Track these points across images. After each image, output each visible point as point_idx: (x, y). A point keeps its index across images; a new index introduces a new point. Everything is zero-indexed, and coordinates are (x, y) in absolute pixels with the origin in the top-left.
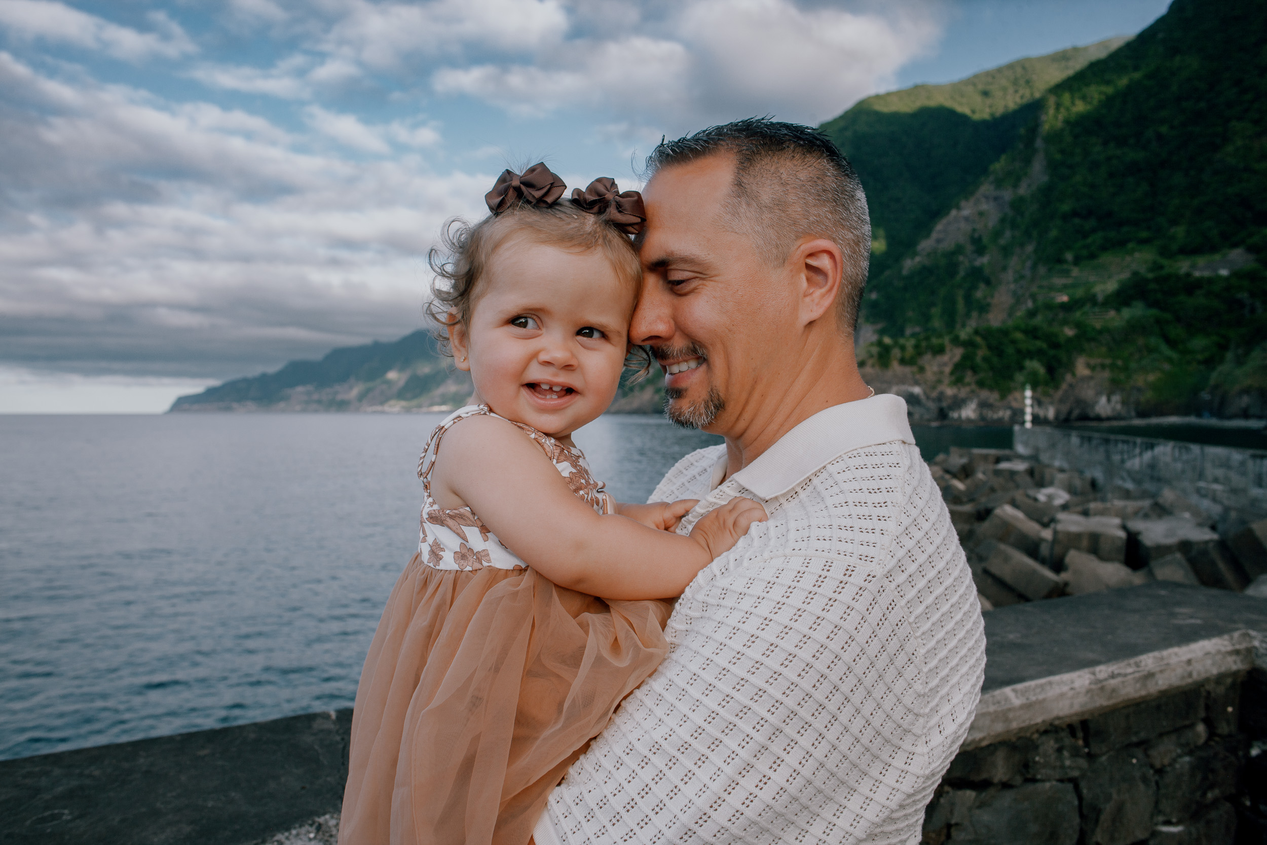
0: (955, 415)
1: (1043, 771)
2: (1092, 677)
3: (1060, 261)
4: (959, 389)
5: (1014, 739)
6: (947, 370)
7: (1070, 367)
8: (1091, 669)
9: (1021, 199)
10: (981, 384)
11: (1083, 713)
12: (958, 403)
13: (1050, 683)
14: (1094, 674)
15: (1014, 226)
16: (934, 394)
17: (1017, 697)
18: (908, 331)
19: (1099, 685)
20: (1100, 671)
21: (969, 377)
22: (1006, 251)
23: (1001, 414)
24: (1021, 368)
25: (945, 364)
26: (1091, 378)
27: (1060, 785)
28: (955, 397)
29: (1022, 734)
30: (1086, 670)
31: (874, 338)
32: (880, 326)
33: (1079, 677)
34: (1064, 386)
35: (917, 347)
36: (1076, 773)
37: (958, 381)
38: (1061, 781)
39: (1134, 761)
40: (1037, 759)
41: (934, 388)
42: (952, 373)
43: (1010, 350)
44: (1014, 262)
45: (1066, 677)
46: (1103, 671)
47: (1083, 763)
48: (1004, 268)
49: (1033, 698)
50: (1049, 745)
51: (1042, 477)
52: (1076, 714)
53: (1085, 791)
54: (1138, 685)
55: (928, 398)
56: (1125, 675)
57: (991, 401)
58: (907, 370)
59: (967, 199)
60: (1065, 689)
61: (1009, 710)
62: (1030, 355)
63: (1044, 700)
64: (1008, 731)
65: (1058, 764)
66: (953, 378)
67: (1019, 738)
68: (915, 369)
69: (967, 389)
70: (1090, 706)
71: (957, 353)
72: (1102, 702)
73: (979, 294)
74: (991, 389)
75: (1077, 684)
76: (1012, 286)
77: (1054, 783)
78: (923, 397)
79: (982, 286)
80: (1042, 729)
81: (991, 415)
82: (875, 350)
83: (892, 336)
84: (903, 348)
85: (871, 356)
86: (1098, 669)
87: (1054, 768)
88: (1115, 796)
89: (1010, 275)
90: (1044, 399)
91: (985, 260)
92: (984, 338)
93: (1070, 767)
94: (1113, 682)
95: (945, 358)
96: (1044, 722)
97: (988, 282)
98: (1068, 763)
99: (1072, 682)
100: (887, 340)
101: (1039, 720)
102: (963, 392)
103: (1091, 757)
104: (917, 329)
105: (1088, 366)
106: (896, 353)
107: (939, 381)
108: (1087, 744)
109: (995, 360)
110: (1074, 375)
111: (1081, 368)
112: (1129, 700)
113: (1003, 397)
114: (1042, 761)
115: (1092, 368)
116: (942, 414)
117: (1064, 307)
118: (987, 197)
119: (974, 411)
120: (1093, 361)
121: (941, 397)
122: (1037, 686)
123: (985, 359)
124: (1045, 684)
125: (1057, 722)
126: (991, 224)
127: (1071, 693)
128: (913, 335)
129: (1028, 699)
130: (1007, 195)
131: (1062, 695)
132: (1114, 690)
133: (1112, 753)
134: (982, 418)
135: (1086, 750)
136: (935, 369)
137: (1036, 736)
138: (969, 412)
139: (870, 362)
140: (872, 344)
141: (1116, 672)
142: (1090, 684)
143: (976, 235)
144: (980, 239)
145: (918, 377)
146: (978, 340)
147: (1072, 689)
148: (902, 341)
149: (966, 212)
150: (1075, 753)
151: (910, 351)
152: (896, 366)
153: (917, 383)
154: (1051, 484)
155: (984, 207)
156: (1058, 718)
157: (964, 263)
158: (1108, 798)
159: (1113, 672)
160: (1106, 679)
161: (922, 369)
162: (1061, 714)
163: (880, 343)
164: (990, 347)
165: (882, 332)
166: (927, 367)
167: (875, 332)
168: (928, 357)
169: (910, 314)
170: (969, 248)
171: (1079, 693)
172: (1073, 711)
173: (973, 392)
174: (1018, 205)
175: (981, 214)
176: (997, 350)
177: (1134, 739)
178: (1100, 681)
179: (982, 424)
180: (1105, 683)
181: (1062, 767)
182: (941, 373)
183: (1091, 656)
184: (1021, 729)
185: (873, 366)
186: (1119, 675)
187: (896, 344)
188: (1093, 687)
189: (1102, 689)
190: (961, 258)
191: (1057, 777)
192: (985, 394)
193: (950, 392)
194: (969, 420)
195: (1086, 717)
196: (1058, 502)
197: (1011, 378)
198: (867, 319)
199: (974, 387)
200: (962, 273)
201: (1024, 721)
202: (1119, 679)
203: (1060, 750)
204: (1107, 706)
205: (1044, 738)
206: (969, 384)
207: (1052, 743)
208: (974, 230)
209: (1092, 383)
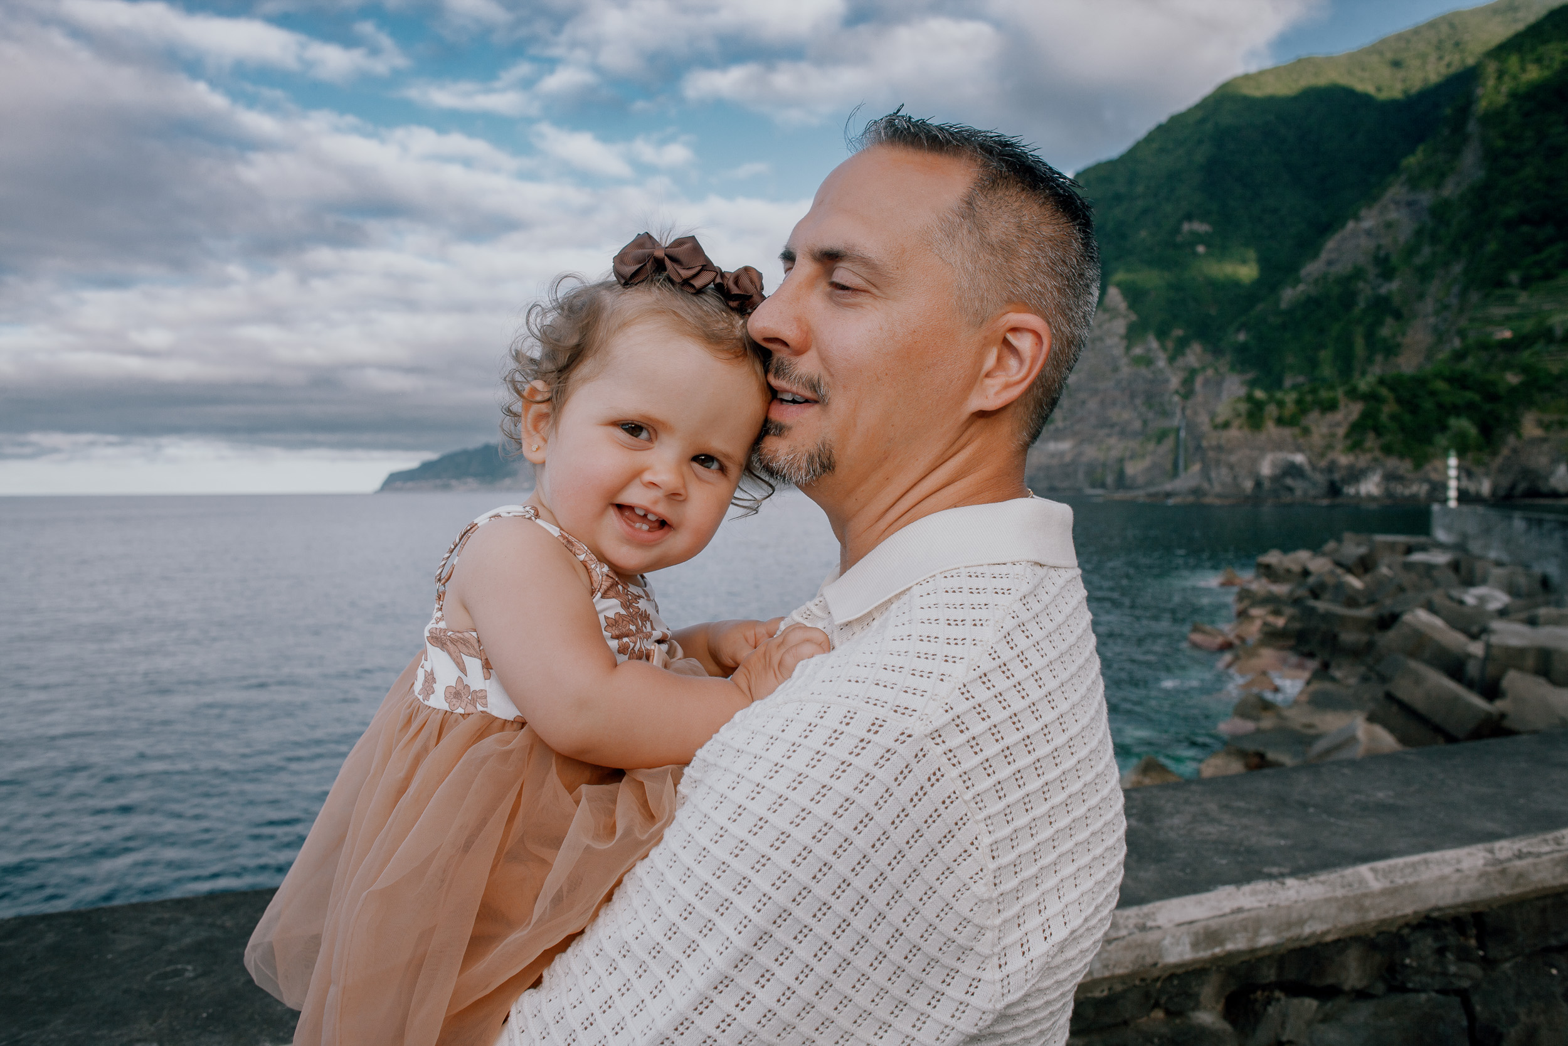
0: (1351, 490)
1: (1417, 978)
2: (1489, 856)
3: (1500, 284)
4: (1357, 457)
5: (1373, 935)
6: (1341, 431)
7: (1514, 425)
8: (1488, 845)
9: (1446, 203)
10: (1387, 450)
11: (1474, 904)
12: (1356, 475)
13: (1426, 862)
14: (1491, 851)
15: (1434, 239)
16: (1323, 464)
17: (1377, 879)
18: (1288, 382)
19: (1499, 868)
20: (1501, 849)
21: (1371, 440)
22: (1424, 274)
23: (1415, 489)
24: (1444, 428)
25: (1338, 424)
26: (1544, 440)
27: (1441, 998)
28: (1351, 467)
29: (1384, 928)
30: (1480, 846)
31: (1242, 391)
32: (1250, 376)
33: (1470, 854)
34: (1505, 452)
35: (1299, 402)
36: (1466, 984)
37: (1355, 446)
38: (1442, 992)
39: (1554, 971)
40: (1408, 961)
41: (1322, 455)
42: (1347, 436)
43: (1428, 404)
44: (1434, 288)
45: (1450, 854)
46: (1505, 848)
47: (1475, 970)
48: (1421, 296)
49: (1400, 881)
50: (1426, 944)
51: (1471, 571)
52: (1464, 905)
53: (1478, 1008)
54: (1558, 870)
55: (1314, 468)
56: (1539, 855)
57: (1401, 472)
58: (1287, 432)
59: (1369, 207)
60: (1447, 870)
61: (1365, 895)
62: (1457, 410)
63: (1416, 884)
64: (1363, 924)
65: (1438, 969)
66: (1349, 442)
67: (1379, 933)
68: (1296, 431)
69: (1368, 456)
70: (1486, 895)
71: (1355, 410)
72: (1502, 889)
73: (1385, 331)
74: (1402, 456)
75: (1465, 865)
76: (1432, 320)
77: (1433, 994)
78: (1307, 467)
79: (1389, 321)
80: (1415, 922)
81: (1399, 489)
82: (1243, 407)
83: (1267, 389)
84: (1281, 404)
86: (1497, 845)
87: (1433, 975)
88: (1523, 1018)
89: (1429, 306)
90: (1475, 469)
91: (1394, 286)
92: (1392, 389)
93: (1455, 975)
94: (1519, 864)
95: (1338, 416)
96: (1415, 913)
97: (1398, 315)
98: (1453, 969)
99: (1459, 861)
100: (1260, 394)
101: (1409, 910)
102: (1363, 461)
103: (1488, 963)
104: (1301, 379)
105: (1540, 424)
106: (1272, 409)
107: (1330, 447)
108: (1482, 945)
109: (1407, 417)
110: (1519, 436)
111: (1530, 427)
112: (1544, 889)
113: (1418, 466)
114: (1414, 964)
115: (1547, 427)
116: (1334, 490)
117: (1505, 345)
118: (1397, 203)
119: (1378, 485)
120: (1547, 418)
121: (1332, 467)
122: (1406, 865)
123: (1393, 417)
124: (1419, 863)
125: (1435, 914)
126: (1402, 239)
127: (1456, 876)
128: (1295, 387)
129: (1392, 882)
130: (1426, 198)
131: (1443, 879)
132: (1520, 875)
133: (1519, 959)
134: (1389, 494)
135: (1481, 953)
136: (1324, 430)
137: (1406, 931)
138: (1370, 486)
139: (1237, 422)
140: (1239, 400)
141: (1525, 850)
142: (1485, 865)
143: (1382, 253)
144: (1386, 259)
145: (1301, 441)
146: (1384, 392)
147: (1458, 870)
148: (1279, 395)
149: (1367, 224)
150: (1464, 956)
151: (1290, 408)
152: (1271, 428)
153: (1299, 449)
154: (1483, 581)
155: (1393, 215)
156: (1438, 909)
157: (1365, 291)
158: (1514, 1019)
159: (1520, 851)
160: (1509, 860)
161: (1306, 431)
162: (1441, 904)
163: (1249, 398)
164: (1399, 401)
165: (1252, 384)
166: (1314, 428)
167: (1243, 383)
168: (1314, 415)
169: (1290, 360)
170: (1372, 271)
171: (1468, 877)
172: (1459, 900)
173: (1375, 460)
174: (1440, 212)
175: (1389, 225)
176: (1410, 404)
177: (1553, 942)
178: (1501, 862)
179: (1388, 502)
180: (1506, 865)
181: (1445, 974)
182: (1333, 435)
183: (1490, 826)
184: (1383, 922)
185: (1240, 428)
186: (1530, 854)
187: (1271, 398)
188: (1489, 869)
189: (1503, 872)
190: (1361, 285)
191: (1437, 987)
192: (1392, 463)
193: (1344, 460)
194: (1370, 498)
195: (1479, 908)
196: (1493, 606)
197: (1429, 441)
198: (1233, 368)
199: (1377, 454)
200: (1362, 304)
201: (1386, 912)
202: (1530, 860)
203: (1441, 952)
204: (1511, 896)
205: (1418, 934)
206: (1371, 450)
207: (1429, 941)
208: (1379, 247)
209: (1545, 447)
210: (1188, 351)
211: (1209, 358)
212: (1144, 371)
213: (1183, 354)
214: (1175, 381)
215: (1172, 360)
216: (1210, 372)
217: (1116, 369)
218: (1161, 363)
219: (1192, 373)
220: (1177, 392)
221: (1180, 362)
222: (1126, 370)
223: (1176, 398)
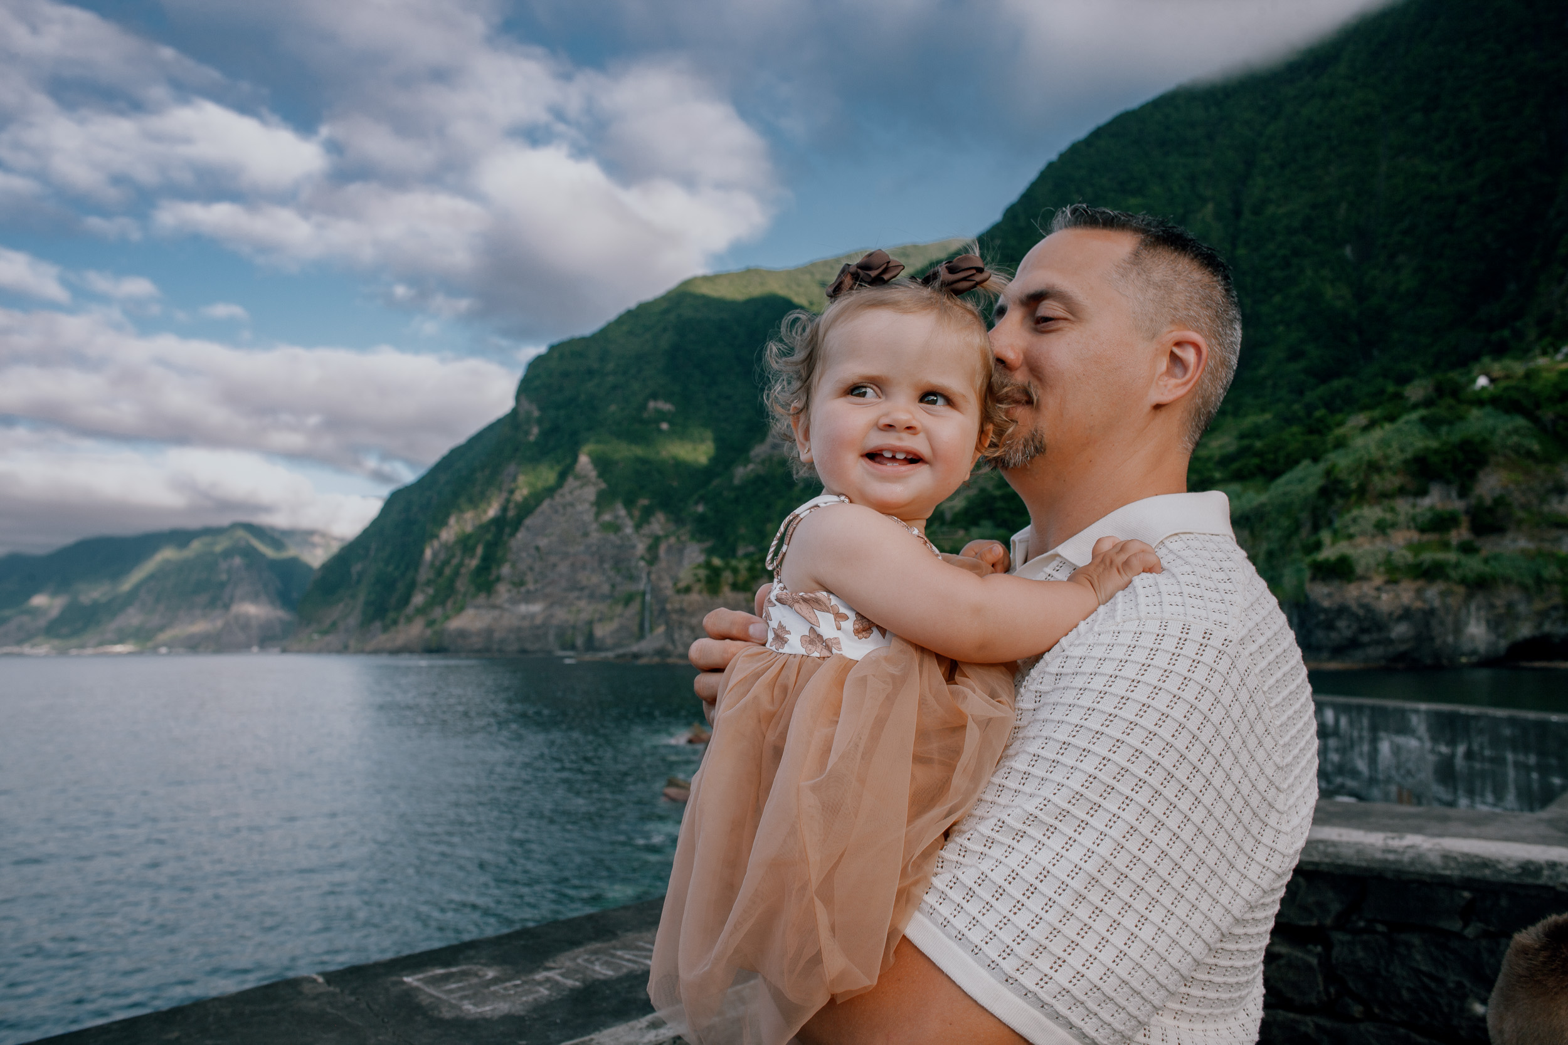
18: (741, 552)
31: (701, 559)
32: (708, 544)
35: (751, 570)
82: (703, 573)
83: (723, 557)
84: (735, 571)
85: (699, 580)
100: (717, 561)
104: (751, 549)
106: (727, 576)
128: (747, 556)
140: (699, 566)
148: (734, 563)
151: (743, 575)
163: (708, 565)
165: (710, 552)
167: (702, 551)
169: (742, 531)
187: (727, 566)
198: (693, 537)
210: (653, 520)
211: (672, 527)
212: (612, 537)
213: (649, 523)
214: (641, 548)
215: (638, 527)
216: (672, 540)
217: (586, 534)
218: (629, 530)
219: (657, 540)
220: (642, 558)
221: (646, 530)
222: (595, 536)
223: (642, 564)
